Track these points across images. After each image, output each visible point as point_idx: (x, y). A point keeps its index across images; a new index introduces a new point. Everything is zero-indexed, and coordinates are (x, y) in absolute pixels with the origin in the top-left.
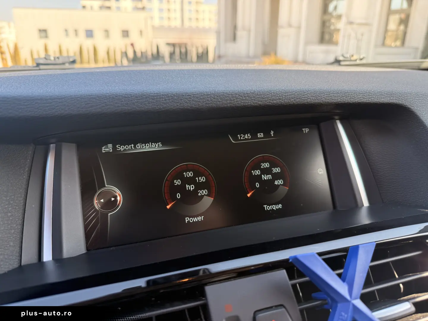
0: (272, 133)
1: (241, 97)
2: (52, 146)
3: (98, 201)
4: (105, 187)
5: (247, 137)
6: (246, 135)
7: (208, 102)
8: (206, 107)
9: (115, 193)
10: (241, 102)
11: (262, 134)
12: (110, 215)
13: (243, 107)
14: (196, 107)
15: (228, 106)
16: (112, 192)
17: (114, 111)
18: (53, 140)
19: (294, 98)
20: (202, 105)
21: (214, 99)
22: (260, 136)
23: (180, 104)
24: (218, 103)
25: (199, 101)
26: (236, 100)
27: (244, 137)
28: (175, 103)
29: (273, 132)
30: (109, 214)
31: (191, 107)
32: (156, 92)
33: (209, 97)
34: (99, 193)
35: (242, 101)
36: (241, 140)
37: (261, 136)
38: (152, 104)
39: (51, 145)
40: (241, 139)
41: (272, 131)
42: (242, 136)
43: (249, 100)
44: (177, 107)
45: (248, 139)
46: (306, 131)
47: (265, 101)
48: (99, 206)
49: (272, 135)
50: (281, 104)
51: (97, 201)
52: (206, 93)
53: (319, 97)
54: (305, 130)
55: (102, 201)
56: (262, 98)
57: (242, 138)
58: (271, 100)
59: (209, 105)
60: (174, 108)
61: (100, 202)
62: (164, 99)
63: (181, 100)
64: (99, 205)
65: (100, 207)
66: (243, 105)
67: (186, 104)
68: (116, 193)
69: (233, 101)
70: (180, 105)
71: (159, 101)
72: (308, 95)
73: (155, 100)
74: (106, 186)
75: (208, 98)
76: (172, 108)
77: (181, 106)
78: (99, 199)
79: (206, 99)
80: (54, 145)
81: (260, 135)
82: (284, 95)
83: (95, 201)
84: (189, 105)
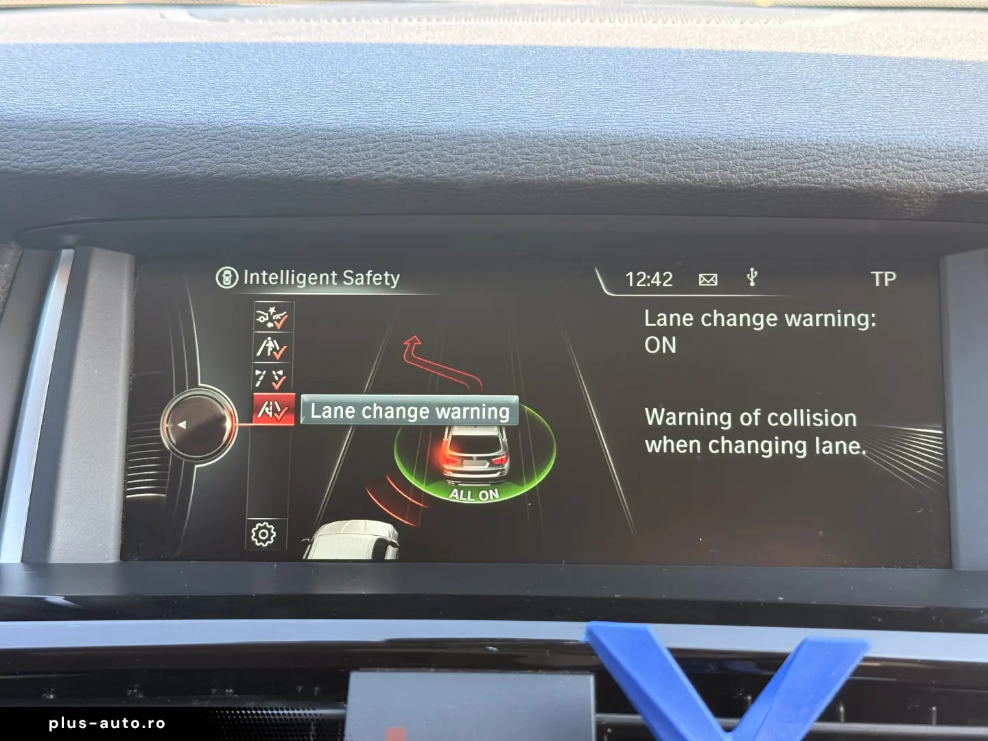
0: (753, 275)
1: (590, 155)
2: (67, 254)
3: (172, 426)
4: (197, 386)
5: (658, 283)
6: (657, 274)
7: (480, 162)
8: (475, 179)
9: (221, 408)
10: (590, 171)
11: (715, 275)
12: (197, 468)
13: (593, 184)
14: (442, 175)
15: (544, 179)
16: (214, 405)
17: (212, 174)
18: (71, 239)
19: (778, 166)
20: (461, 170)
21: (501, 155)
22: (705, 282)
23: (398, 165)
24: (514, 168)
25: (454, 157)
26: (571, 163)
27: (647, 281)
28: (382, 160)
29: (756, 273)
30: (196, 466)
31: (427, 176)
32: (332, 127)
33: (487, 147)
34: (179, 402)
35: (594, 167)
36: (635, 289)
37: (712, 282)
38: (317, 159)
39: (65, 252)
40: (638, 285)
41: (752, 269)
42: (641, 276)
43: (616, 165)
44: (387, 173)
45: (661, 289)
46: (887, 280)
47: (672, 172)
48: (171, 441)
49: (752, 284)
50: (729, 185)
51: (167, 425)
52: (482, 135)
53: (876, 167)
54: (882, 277)
55: (183, 425)
56: (663, 161)
57: (641, 283)
58: (692, 170)
59: (485, 172)
60: (377, 176)
61: (175, 428)
62: (350, 148)
63: (401, 153)
64: (174, 437)
65: (174, 441)
66: (596, 180)
67: (413, 166)
68: (223, 407)
69: (561, 166)
70: (397, 168)
71: (337, 153)
72: (833, 159)
73: (326, 149)
74: (200, 385)
75: (483, 151)
76: (370, 175)
77: (398, 171)
78: (175, 420)
79: (477, 154)
80: (72, 251)
81: (708, 278)
82: (741, 155)
83: (164, 425)
84: (423, 167)
